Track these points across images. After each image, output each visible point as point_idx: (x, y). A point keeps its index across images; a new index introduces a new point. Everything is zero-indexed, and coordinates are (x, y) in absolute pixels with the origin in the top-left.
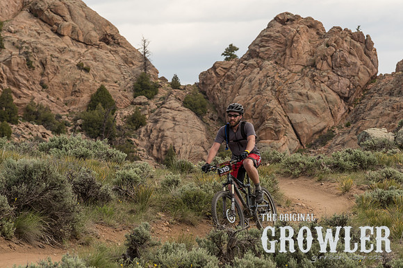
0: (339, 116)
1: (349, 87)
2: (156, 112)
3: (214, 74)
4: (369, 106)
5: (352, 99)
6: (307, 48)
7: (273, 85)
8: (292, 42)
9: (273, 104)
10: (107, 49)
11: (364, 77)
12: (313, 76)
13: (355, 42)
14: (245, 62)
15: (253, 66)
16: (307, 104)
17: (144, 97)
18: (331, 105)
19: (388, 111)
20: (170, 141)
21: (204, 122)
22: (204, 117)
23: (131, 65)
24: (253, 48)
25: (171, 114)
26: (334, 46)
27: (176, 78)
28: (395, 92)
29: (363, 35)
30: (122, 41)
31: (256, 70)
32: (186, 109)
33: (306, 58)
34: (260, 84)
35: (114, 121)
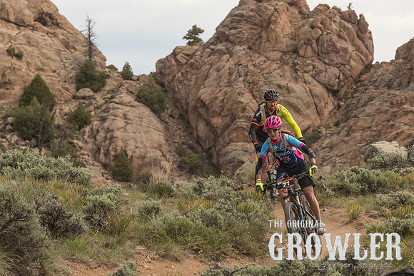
0: (326, 112)
1: (338, 78)
2: (103, 108)
3: (173, 62)
4: (362, 101)
5: (342, 92)
6: (288, 30)
7: (246, 75)
8: (269, 22)
9: (246, 98)
10: (44, 31)
11: (357, 66)
12: (295, 64)
13: (346, 24)
14: (212, 47)
15: (221, 53)
16: (287, 99)
17: (88, 89)
18: (316, 100)
19: (386, 107)
20: (120, 144)
21: (162, 121)
22: (162, 114)
23: (73, 51)
24: (221, 30)
25: (122, 110)
26: (320, 28)
27: (127, 67)
28: (395, 84)
29: (355, 14)
30: (62, 21)
31: (226, 57)
32: (140, 104)
33: (285, 42)
34: (230, 74)
35: (53, 118)
